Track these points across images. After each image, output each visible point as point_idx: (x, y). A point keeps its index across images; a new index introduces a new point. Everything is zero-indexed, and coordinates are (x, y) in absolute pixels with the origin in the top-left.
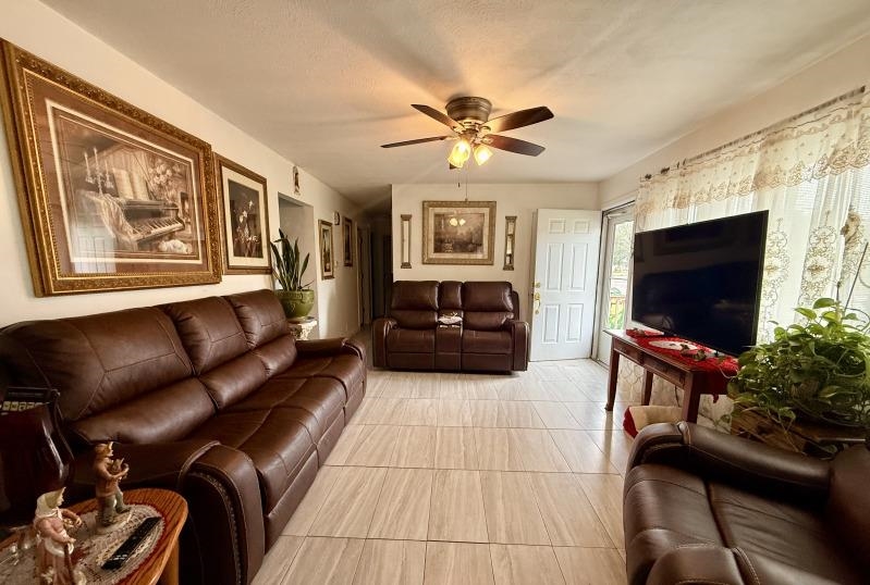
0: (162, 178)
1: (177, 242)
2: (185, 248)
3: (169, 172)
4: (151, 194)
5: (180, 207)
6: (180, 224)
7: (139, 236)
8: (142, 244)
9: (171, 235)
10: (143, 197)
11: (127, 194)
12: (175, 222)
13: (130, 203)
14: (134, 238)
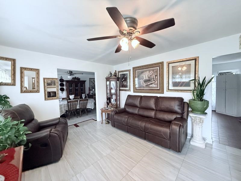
0: (151, 74)
1: (153, 85)
2: (155, 86)
3: (153, 72)
4: (148, 77)
5: (155, 78)
6: (154, 81)
7: (146, 85)
8: (146, 86)
9: (152, 84)
10: (147, 78)
11: (145, 78)
12: (153, 81)
13: (145, 80)
14: (145, 85)
